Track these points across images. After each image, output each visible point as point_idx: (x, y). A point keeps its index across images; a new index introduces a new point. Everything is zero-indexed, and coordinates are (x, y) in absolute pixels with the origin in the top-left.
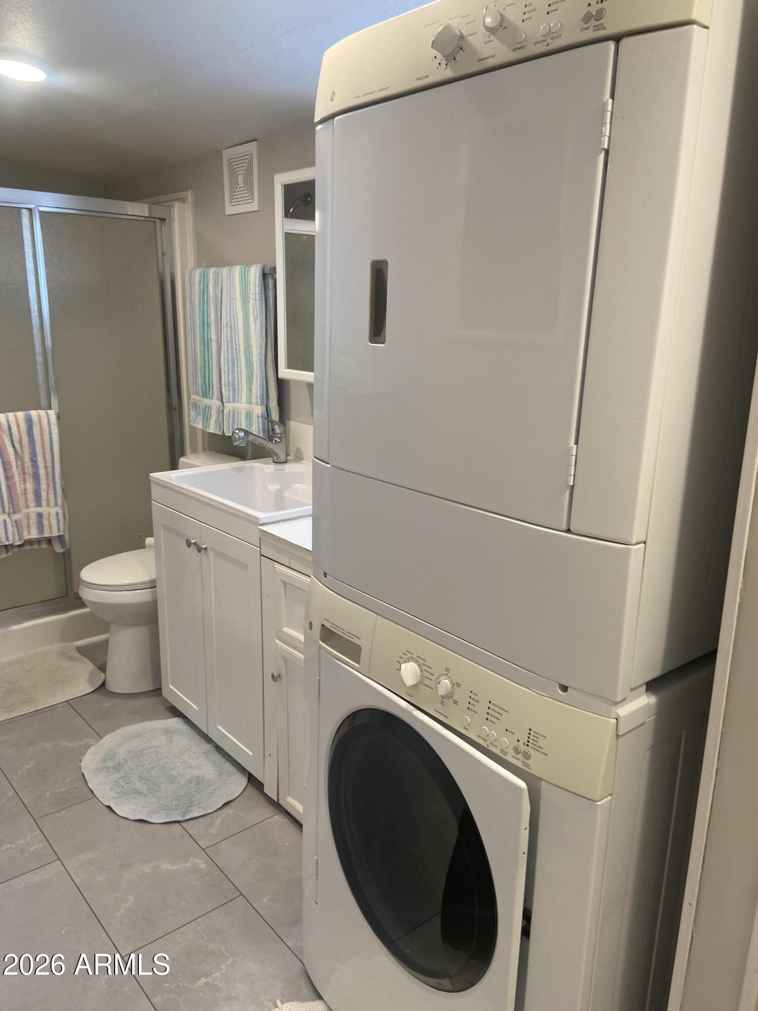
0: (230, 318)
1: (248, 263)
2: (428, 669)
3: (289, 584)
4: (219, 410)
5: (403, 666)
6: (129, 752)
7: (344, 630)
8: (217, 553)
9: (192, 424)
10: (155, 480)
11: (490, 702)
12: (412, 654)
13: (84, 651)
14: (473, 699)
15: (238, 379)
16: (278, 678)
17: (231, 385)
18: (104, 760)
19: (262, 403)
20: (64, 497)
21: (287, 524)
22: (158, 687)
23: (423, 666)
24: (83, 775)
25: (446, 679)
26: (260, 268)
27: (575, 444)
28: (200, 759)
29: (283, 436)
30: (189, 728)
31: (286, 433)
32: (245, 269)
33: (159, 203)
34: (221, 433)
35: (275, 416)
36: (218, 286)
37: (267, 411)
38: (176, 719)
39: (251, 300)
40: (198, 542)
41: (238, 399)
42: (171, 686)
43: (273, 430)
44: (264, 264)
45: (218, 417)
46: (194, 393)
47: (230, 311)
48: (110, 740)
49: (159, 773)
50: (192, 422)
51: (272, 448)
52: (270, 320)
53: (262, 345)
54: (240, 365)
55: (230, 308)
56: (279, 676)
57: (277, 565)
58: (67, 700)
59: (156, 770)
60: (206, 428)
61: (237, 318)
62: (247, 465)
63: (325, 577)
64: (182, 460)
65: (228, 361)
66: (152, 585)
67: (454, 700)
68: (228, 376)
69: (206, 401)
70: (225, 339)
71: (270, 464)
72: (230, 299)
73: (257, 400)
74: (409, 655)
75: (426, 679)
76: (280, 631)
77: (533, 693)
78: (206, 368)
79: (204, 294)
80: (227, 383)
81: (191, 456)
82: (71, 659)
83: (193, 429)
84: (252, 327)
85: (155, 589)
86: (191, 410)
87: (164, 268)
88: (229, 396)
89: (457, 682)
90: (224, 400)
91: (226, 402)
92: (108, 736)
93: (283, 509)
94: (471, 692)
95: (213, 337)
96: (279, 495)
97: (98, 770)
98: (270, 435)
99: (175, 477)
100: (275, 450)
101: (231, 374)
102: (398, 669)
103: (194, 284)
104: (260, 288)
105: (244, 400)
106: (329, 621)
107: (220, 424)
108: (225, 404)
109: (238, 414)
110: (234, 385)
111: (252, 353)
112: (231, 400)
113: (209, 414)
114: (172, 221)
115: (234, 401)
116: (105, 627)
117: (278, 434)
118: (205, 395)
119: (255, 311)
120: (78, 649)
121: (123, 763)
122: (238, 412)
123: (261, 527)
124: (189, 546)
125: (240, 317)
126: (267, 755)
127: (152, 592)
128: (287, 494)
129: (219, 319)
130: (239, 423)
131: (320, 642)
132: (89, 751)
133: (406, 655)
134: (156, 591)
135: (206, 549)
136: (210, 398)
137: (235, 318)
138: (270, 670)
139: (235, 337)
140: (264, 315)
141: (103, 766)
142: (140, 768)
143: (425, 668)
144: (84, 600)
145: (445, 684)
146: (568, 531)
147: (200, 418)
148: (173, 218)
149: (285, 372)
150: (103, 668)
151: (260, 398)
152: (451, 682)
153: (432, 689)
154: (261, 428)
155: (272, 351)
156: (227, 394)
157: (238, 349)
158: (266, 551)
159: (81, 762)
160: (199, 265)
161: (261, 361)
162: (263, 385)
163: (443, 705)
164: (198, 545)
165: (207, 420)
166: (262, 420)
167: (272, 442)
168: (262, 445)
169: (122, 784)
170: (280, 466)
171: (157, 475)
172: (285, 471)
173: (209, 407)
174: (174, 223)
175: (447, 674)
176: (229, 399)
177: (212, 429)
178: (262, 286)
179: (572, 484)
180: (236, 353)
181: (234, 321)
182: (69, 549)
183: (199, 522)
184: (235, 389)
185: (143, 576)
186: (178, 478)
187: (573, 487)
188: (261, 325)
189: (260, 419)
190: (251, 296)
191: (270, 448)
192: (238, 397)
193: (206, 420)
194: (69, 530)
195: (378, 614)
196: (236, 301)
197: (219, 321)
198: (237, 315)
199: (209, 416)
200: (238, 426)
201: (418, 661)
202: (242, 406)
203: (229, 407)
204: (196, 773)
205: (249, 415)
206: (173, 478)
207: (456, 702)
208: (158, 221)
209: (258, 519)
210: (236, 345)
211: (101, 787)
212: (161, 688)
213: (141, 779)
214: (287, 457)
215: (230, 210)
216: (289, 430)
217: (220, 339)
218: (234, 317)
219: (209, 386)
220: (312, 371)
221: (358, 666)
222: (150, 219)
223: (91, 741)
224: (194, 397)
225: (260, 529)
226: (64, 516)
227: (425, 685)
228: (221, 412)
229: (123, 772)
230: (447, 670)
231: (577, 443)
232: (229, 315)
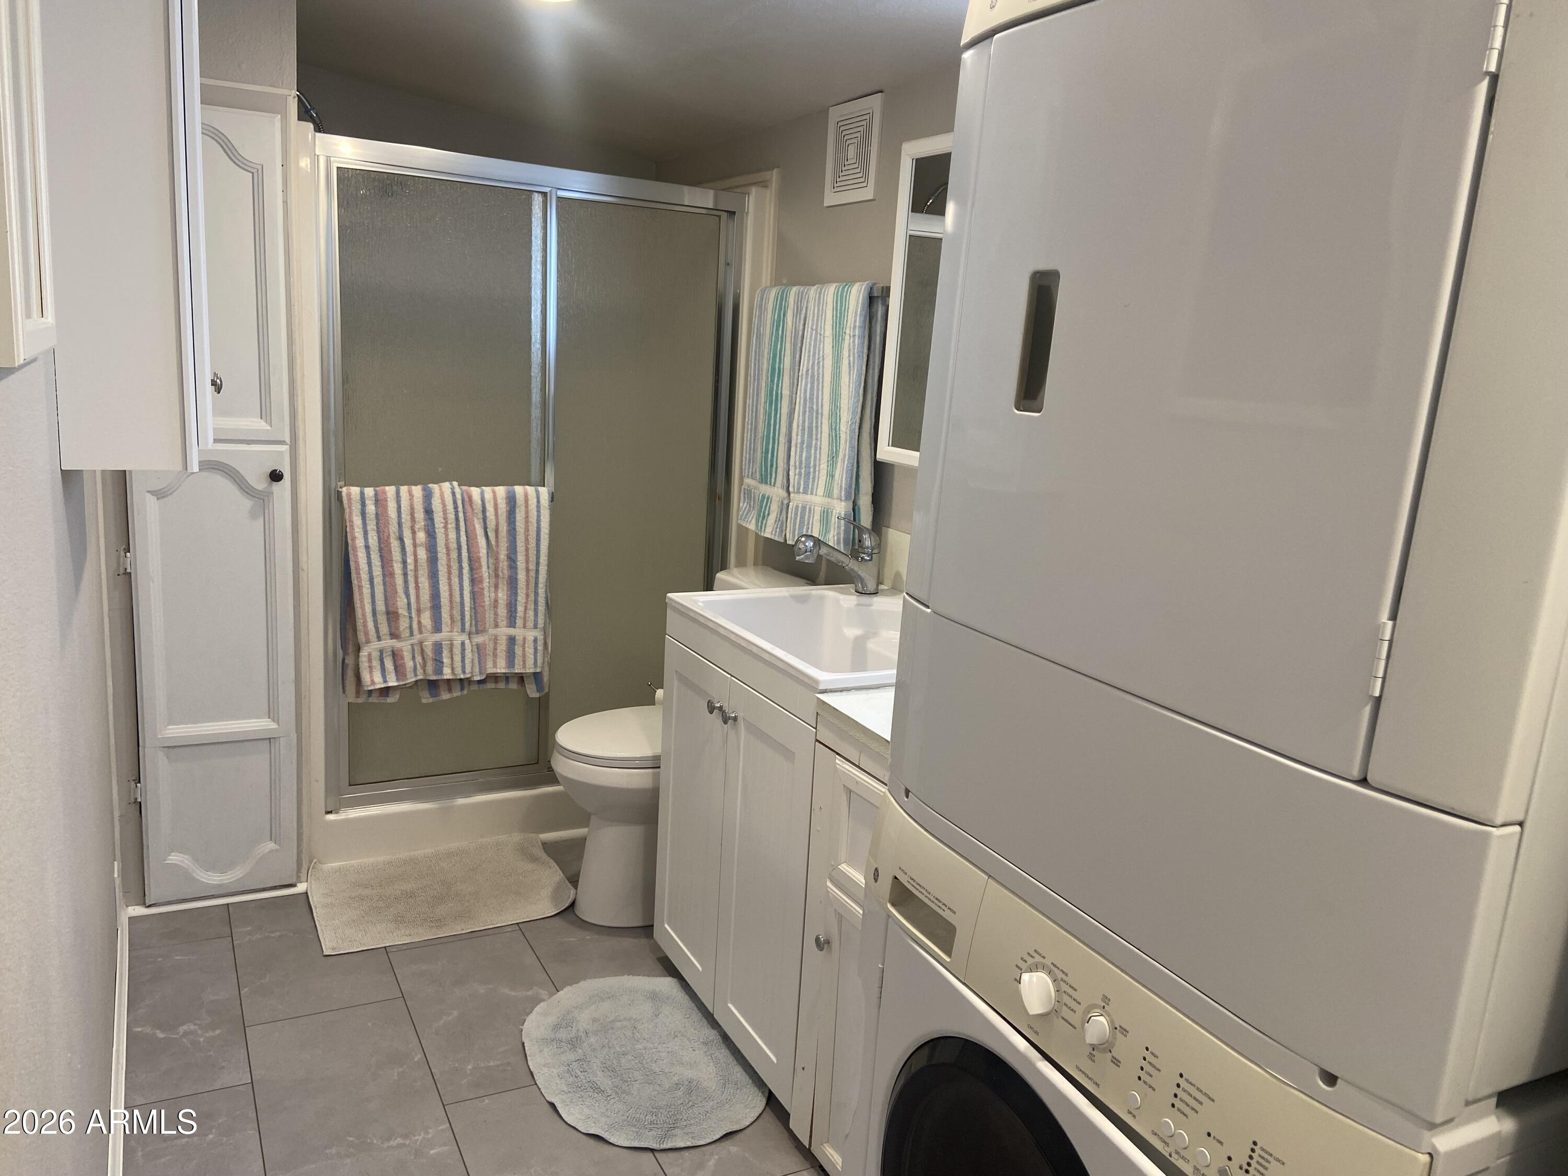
0: (813, 363)
1: (849, 281)
2: (1070, 991)
3: (854, 792)
4: (782, 503)
5: (1026, 977)
6: (595, 1020)
7: (929, 893)
8: (753, 729)
9: (741, 522)
10: (674, 605)
11: (1181, 1075)
12: (1044, 958)
13: (554, 850)
14: (1149, 1062)
15: (815, 457)
16: (826, 946)
17: (803, 466)
18: (557, 1027)
19: (847, 498)
20: (547, 615)
21: (862, 695)
22: (647, 924)
23: (1062, 982)
24: (523, 1044)
25: (1102, 1015)
26: (865, 288)
27: (1390, 619)
28: (697, 1051)
29: (876, 551)
30: (687, 997)
31: (880, 547)
32: (844, 287)
33: (730, 188)
34: (782, 541)
35: (866, 519)
36: (800, 314)
37: (854, 510)
38: (669, 979)
39: (847, 337)
40: (726, 708)
41: (812, 489)
42: (666, 926)
43: (860, 541)
44: (875, 281)
45: (781, 512)
46: (748, 475)
47: (814, 353)
48: (568, 995)
49: (633, 1063)
50: (741, 519)
51: (856, 569)
52: (874, 369)
53: (857, 407)
54: (821, 437)
55: (814, 349)
56: (828, 942)
57: (840, 760)
58: (518, 922)
59: (630, 1057)
60: (761, 531)
61: (823, 364)
62: (814, 592)
63: (907, 797)
64: (720, 576)
65: (803, 429)
66: (655, 763)
67: (1113, 1057)
68: (801, 452)
69: (765, 489)
70: (802, 396)
71: (851, 594)
72: (816, 333)
73: (841, 492)
74: (1038, 959)
75: (1064, 1008)
76: (835, 868)
77: (1267, 1075)
78: (770, 438)
79: (778, 326)
80: (797, 463)
81: (735, 571)
82: (534, 859)
83: (743, 531)
84: (845, 379)
85: (657, 770)
86: (742, 501)
87: (725, 287)
88: (799, 484)
89: (1123, 1026)
90: (791, 489)
91: (794, 492)
92: (568, 989)
93: (864, 669)
94: (1147, 1049)
95: (786, 392)
96: (859, 644)
97: (545, 1041)
98: (855, 550)
99: (703, 602)
100: (860, 573)
101: (805, 450)
102: (1016, 980)
103: (766, 309)
104: (862, 319)
105: (821, 491)
106: (906, 873)
107: (781, 524)
108: (792, 495)
109: (810, 512)
110: (807, 466)
111: (840, 420)
112: (801, 490)
113: (767, 509)
114: (745, 214)
115: (805, 492)
116: (583, 819)
117: (868, 548)
118: (764, 480)
119: (851, 355)
120: (546, 846)
121: (583, 1038)
122: (810, 509)
123: (820, 696)
124: (711, 712)
125: (828, 363)
126: (799, 1069)
127: (654, 774)
128: (871, 645)
129: (796, 364)
130: (810, 526)
131: (889, 906)
132: (537, 1009)
133: (1032, 957)
134: (659, 773)
135: (735, 719)
136: (771, 485)
137: (821, 364)
138: (815, 929)
139: (818, 394)
140: (865, 360)
141: (553, 1036)
142: (607, 1049)
143: (1064, 987)
144: (556, 773)
145: (1100, 1024)
146: (1363, 781)
147: (754, 513)
148: (746, 211)
149: (887, 452)
150: (574, 881)
151: (846, 489)
152: (1111, 1022)
153: (1075, 1028)
154: (842, 535)
155: (871, 417)
156: (796, 480)
157: (820, 411)
158: (826, 736)
159: (523, 1024)
160: (776, 282)
161: (852, 431)
162: (852, 470)
163: (1094, 1061)
164: (724, 712)
165: (764, 517)
166: (845, 524)
167: (857, 560)
168: (840, 564)
169: (577, 1071)
170: (865, 599)
171: (677, 596)
172: (873, 608)
173: (768, 498)
174: (747, 218)
175: (1104, 1007)
176: (799, 489)
177: (768, 533)
178: (865, 317)
179: (1377, 694)
180: (817, 418)
181: (819, 368)
182: (547, 694)
183: (729, 676)
184: (809, 473)
185: (642, 748)
186: (708, 604)
187: (1379, 700)
188: (859, 376)
189: (843, 522)
190: (848, 332)
191: (853, 570)
192: (813, 485)
193: (762, 517)
194: (550, 665)
195: (990, 876)
196: (824, 337)
197: (797, 368)
198: (823, 359)
199: (767, 512)
200: (807, 531)
201: (1055, 974)
202: (817, 499)
203: (797, 499)
204: (689, 1074)
205: (826, 515)
206: (700, 604)
207: (1116, 1062)
208: (724, 216)
209: (816, 682)
210: (817, 406)
211: (546, 1070)
212: (653, 926)
213: (608, 1069)
214: (878, 585)
215: (831, 199)
216: (886, 543)
217: (794, 396)
218: (819, 362)
219: (772, 466)
220: (918, 451)
221: (948, 959)
222: (714, 211)
223: (543, 993)
224: (748, 481)
225: (818, 698)
226: (545, 644)
227: (1063, 1018)
228: (785, 506)
229: (580, 1051)
230: (1106, 999)
231: (1394, 617)
232: (811, 358)
